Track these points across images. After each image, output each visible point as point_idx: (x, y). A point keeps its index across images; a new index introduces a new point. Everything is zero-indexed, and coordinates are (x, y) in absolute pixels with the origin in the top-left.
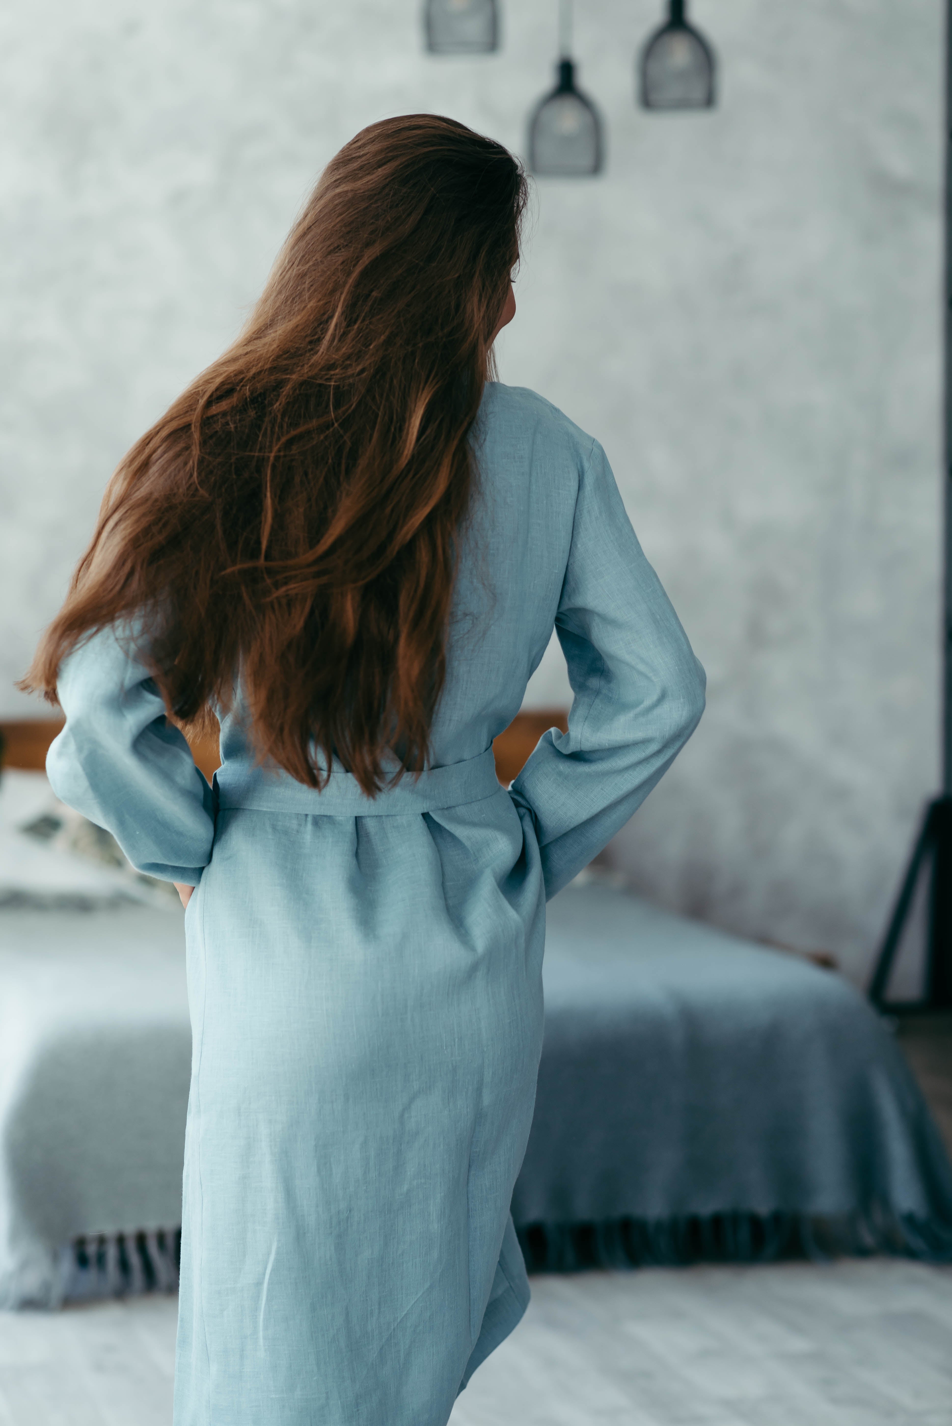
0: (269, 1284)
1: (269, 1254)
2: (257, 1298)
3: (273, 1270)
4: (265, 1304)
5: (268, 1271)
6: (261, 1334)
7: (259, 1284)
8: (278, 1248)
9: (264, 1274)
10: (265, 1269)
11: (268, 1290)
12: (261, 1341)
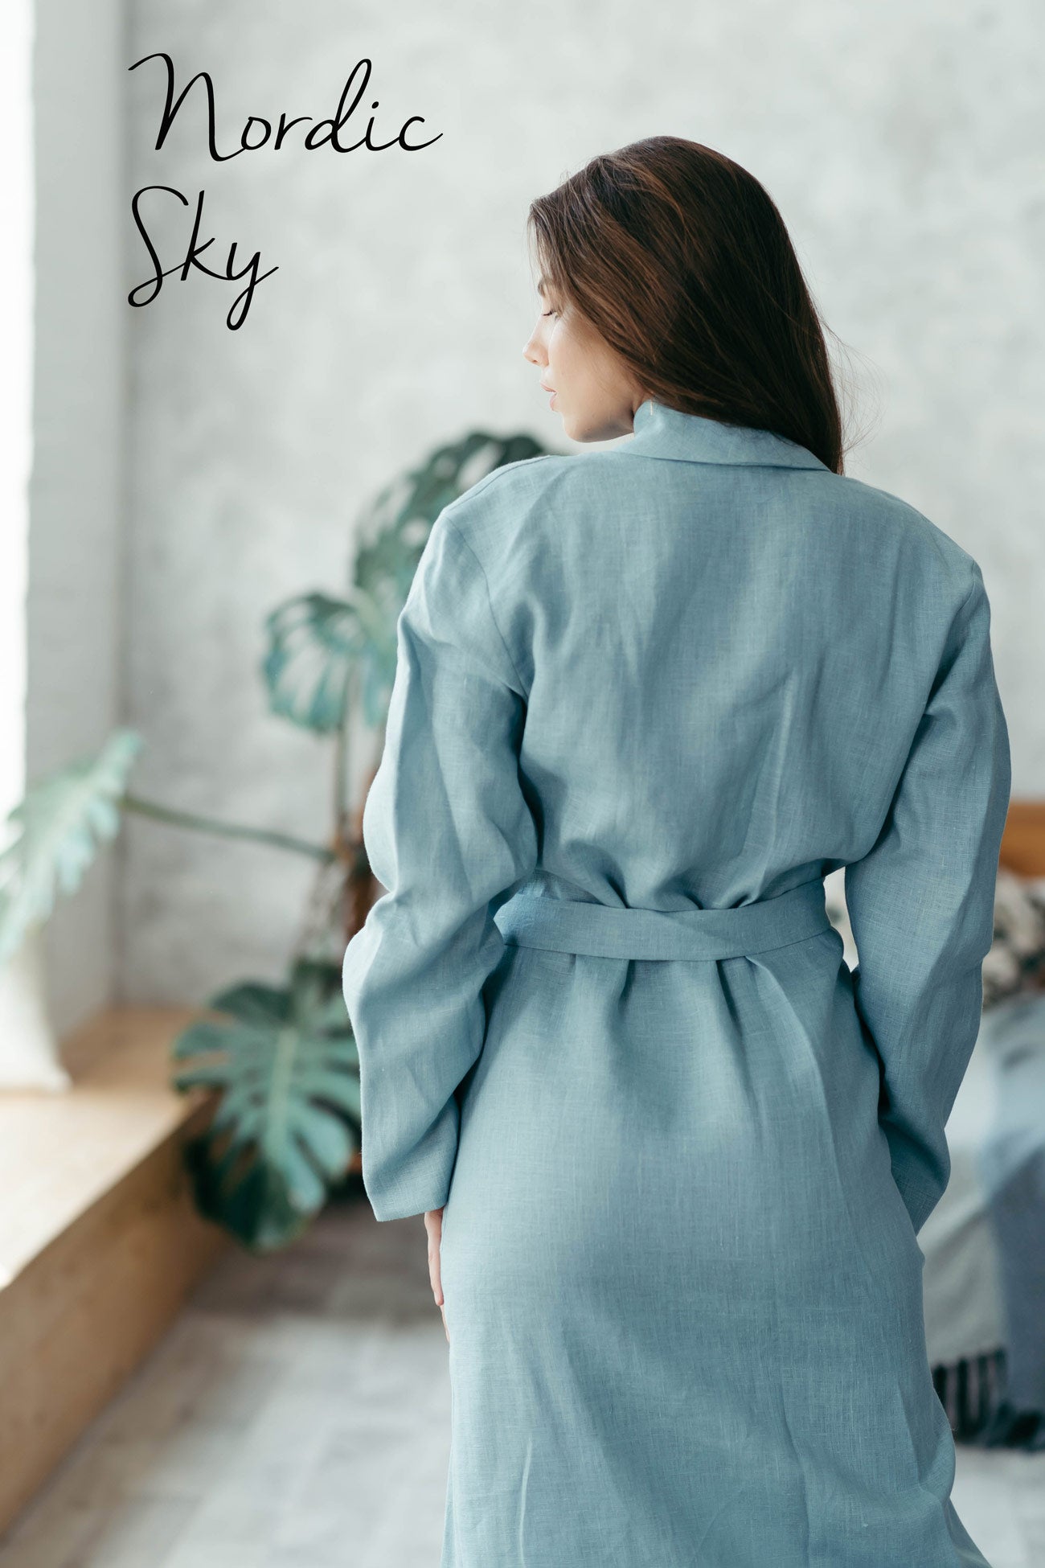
0: (527, 1491)
1: (524, 1457)
2: (514, 1508)
3: (530, 1475)
4: (525, 1515)
5: (525, 1477)
6: (521, 1550)
7: (516, 1491)
8: (534, 1449)
9: (521, 1480)
10: (522, 1474)
11: (528, 1498)
12: (522, 1558)
